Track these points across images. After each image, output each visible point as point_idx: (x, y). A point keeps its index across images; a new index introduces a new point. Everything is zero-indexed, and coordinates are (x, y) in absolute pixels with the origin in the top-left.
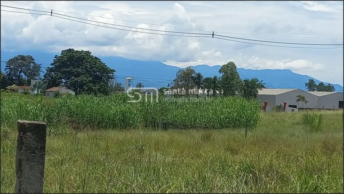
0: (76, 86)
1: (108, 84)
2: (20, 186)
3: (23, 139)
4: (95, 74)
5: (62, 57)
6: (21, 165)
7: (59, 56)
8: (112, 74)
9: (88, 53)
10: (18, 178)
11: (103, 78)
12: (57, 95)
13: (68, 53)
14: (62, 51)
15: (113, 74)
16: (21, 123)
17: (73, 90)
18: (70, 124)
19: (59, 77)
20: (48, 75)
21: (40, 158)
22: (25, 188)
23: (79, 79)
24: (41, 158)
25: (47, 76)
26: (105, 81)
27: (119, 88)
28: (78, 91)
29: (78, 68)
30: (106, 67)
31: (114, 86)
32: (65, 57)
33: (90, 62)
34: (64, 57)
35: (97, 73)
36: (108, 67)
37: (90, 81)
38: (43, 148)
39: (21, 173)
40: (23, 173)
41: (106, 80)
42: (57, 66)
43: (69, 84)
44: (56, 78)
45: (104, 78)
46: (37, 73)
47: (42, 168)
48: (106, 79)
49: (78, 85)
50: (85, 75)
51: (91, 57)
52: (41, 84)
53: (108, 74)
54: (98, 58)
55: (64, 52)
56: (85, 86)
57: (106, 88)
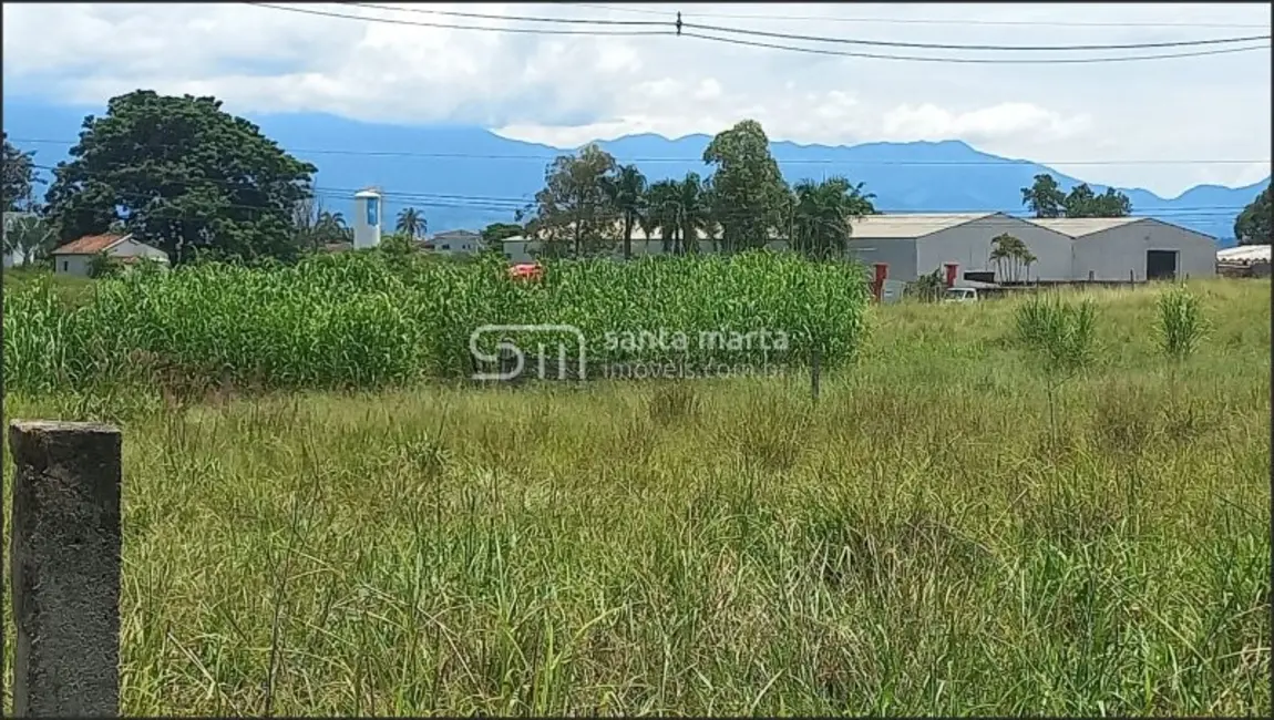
0: (171, 231)
1: (290, 219)
2: (34, 663)
3: (34, 492)
4: (241, 182)
5: (112, 123)
6: (35, 588)
7: (99, 120)
8: (302, 182)
9: (208, 103)
10: (22, 635)
11: (270, 195)
12: (101, 267)
13: (135, 107)
14: (112, 101)
15: (309, 180)
16: (25, 431)
17: (162, 247)
18: (158, 374)
19: (105, 197)
20: (61, 191)
21: (102, 559)
22: (52, 670)
23: (179, 203)
24: (107, 559)
25: (58, 194)
26: (277, 206)
27: (333, 232)
28: (178, 246)
29: (175, 163)
30: (282, 156)
31: (312, 224)
32: (123, 121)
33: (218, 138)
34: (120, 123)
35: (246, 180)
36: (290, 157)
37: (222, 211)
38: (112, 522)
39: (34, 618)
40: (43, 617)
41: (281, 205)
42: (95, 156)
43: (144, 225)
44: (94, 202)
45: (275, 195)
46: (19, 186)
47: (111, 594)
48: (281, 201)
49: (177, 226)
50: (203, 188)
51: (220, 120)
52: (37, 225)
53: (290, 183)
54: (248, 123)
55: (117, 102)
56: (204, 230)
57: (281, 234)
